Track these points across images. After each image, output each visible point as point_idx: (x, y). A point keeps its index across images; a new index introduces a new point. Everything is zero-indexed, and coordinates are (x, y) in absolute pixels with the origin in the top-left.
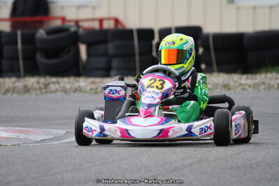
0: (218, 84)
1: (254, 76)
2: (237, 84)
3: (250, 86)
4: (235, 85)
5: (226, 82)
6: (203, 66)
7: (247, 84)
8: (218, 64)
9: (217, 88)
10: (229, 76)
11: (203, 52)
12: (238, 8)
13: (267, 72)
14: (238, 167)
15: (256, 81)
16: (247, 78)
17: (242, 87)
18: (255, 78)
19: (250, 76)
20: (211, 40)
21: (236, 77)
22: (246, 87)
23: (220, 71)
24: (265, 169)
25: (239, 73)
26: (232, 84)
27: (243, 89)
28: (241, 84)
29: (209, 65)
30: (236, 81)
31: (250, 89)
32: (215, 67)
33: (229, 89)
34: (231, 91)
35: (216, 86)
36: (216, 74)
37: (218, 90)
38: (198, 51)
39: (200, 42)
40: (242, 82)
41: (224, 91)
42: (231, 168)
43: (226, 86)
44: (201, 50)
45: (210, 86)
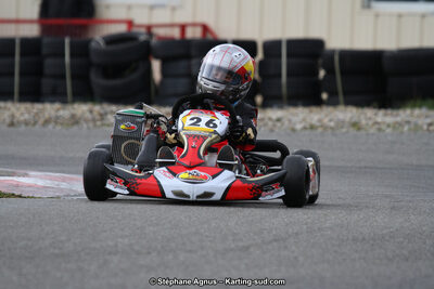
0: (343, 122)
1: (395, 112)
2: (370, 123)
3: (389, 126)
4: (367, 124)
5: (355, 119)
6: (325, 96)
7: (384, 123)
8: (345, 93)
9: (342, 127)
10: (360, 110)
11: (325, 76)
12: (377, 16)
13: (414, 106)
14: (364, 239)
15: (399, 119)
16: (386, 115)
17: (377, 126)
18: (397, 115)
19: (389, 111)
20: (337, 58)
21: (369, 112)
22: (383, 127)
23: (347, 103)
24: (402, 243)
25: (375, 107)
26: (364, 122)
27: (380, 130)
28: (376, 123)
29: (333, 94)
30: (370, 119)
31: (389, 130)
32: (341, 98)
33: (359, 129)
34: (363, 132)
35: (341, 124)
36: (342, 107)
37: (344, 130)
38: (318, 73)
39: (320, 61)
40: (379, 119)
41: (353, 131)
42: (355, 240)
43: (355, 125)
44: (322, 73)
45: (332, 124)
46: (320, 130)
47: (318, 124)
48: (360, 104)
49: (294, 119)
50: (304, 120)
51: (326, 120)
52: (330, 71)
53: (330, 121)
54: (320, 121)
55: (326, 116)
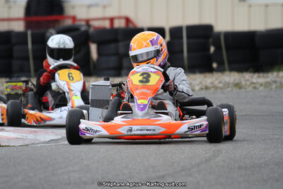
0: (229, 84)
1: (265, 75)
2: (248, 83)
3: (261, 85)
4: (246, 84)
5: (237, 81)
6: (215, 65)
7: (258, 83)
8: (229, 63)
9: (228, 87)
10: (240, 75)
11: (215, 51)
12: (250, 6)
13: (279, 70)
15: (268, 80)
16: (259, 77)
17: (253, 85)
18: (267, 77)
19: (261, 75)
20: (222, 38)
21: (247, 76)
22: (258, 86)
23: (231, 70)
24: (274, 168)
25: (251, 72)
26: (243, 83)
27: (255, 88)
28: (253, 83)
29: (221, 63)
30: (248, 80)
31: (261, 88)
32: (227, 66)
33: (240, 88)
34: (243, 90)
35: (227, 85)
36: (227, 73)
37: (229, 89)
38: (209, 49)
39: (211, 40)
40: (254, 81)
41: (236, 90)
42: (240, 168)
43: (238, 85)
44: (212, 49)
45: (221, 85)
46: (212, 89)
47: (211, 86)
48: (240, 70)
49: (194, 82)
50: (201, 83)
51: (216, 83)
52: (218, 48)
53: (220, 82)
54: (212, 83)
55: (216, 79)
